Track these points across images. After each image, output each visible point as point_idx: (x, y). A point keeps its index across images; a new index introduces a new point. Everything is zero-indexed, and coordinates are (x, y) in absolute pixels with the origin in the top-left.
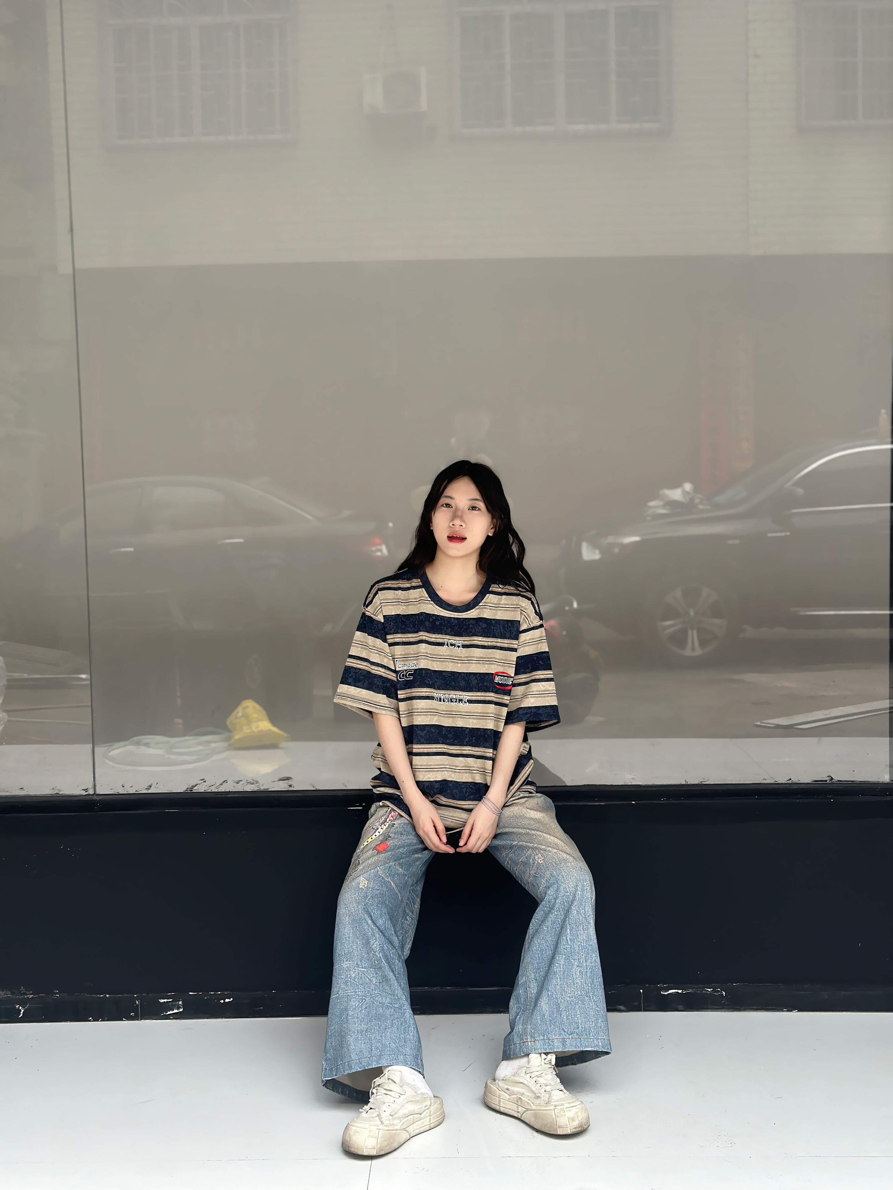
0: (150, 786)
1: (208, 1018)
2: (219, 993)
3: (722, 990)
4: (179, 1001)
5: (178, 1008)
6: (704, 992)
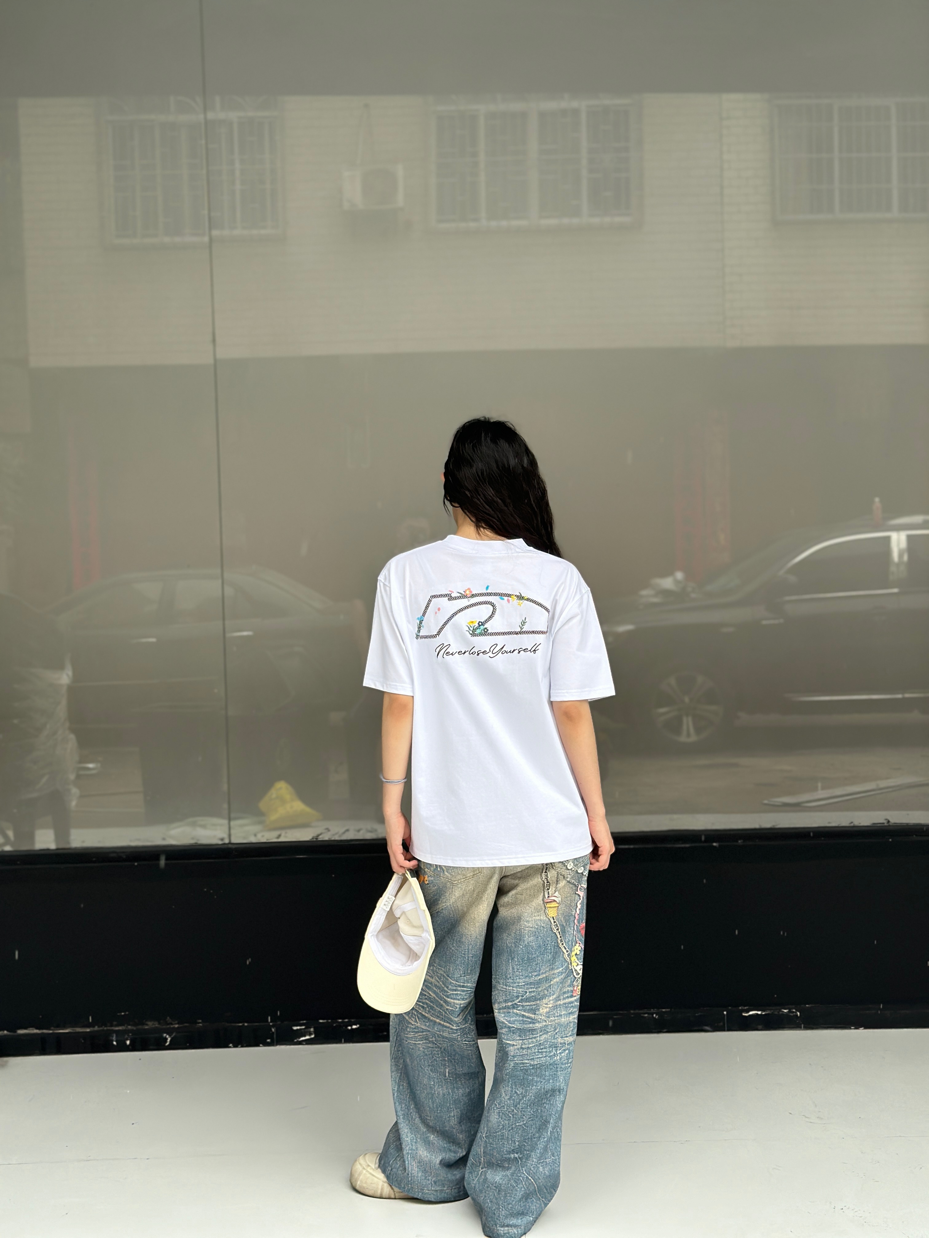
1: (337, 1043)
2: (344, 1020)
3: (797, 1010)
4: (310, 1028)
5: (310, 1035)
6: (781, 1013)
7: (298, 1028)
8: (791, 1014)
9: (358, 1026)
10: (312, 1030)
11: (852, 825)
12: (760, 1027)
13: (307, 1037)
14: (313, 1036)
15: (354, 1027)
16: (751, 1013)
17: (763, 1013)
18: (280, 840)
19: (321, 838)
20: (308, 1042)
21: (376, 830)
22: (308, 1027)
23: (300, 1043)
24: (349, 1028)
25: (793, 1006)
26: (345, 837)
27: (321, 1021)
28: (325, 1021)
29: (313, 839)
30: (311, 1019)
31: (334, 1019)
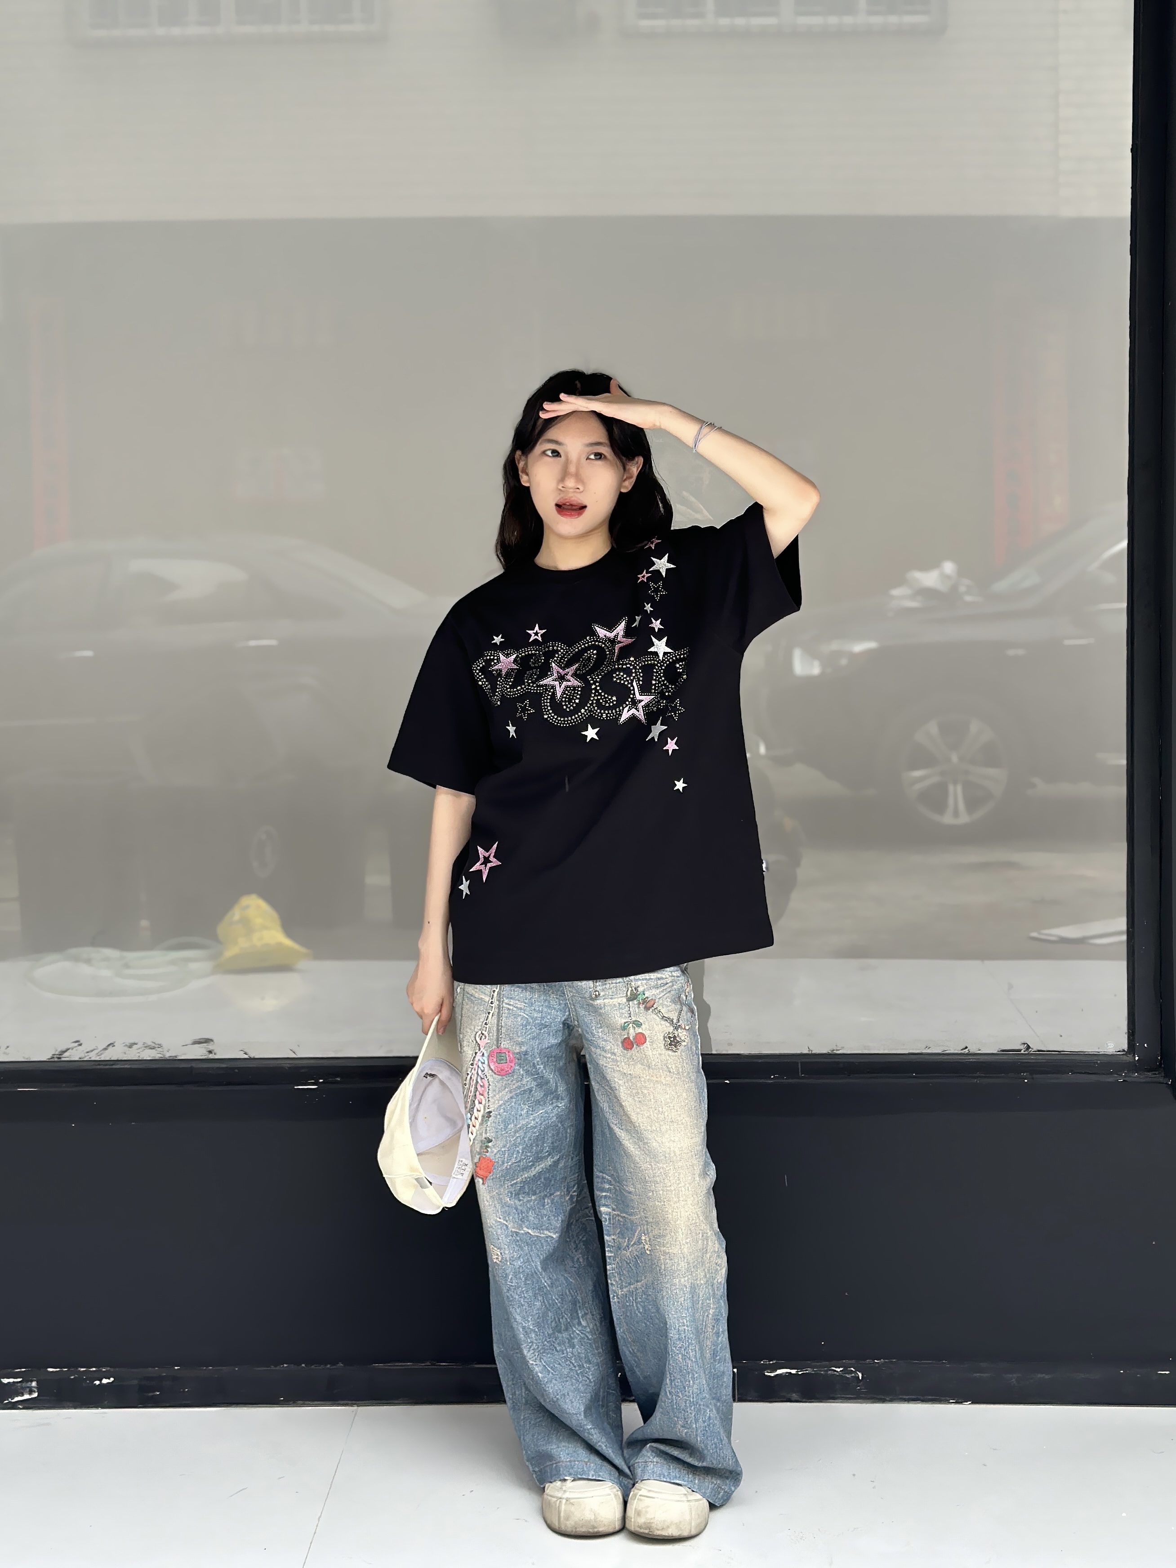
1: (75, 1408)
2: (94, 1369)
3: (857, 1369)
4: (32, 1381)
5: (31, 1392)
6: (830, 1372)
7: (11, 1380)
8: (848, 1376)
9: (112, 1379)
10: (34, 1384)
12: (795, 1396)
13: (26, 1397)
14: (35, 1395)
15: (104, 1381)
16: (779, 1372)
17: (800, 1373)
19: (66, 1057)
20: (28, 1405)
21: (160, 1046)
22: (27, 1379)
23: (13, 1406)
24: (97, 1382)
25: (853, 1361)
26: (107, 1056)
27: (50, 1370)
28: (58, 1370)
29: (53, 1058)
30: (33, 1367)
31: (73, 1365)
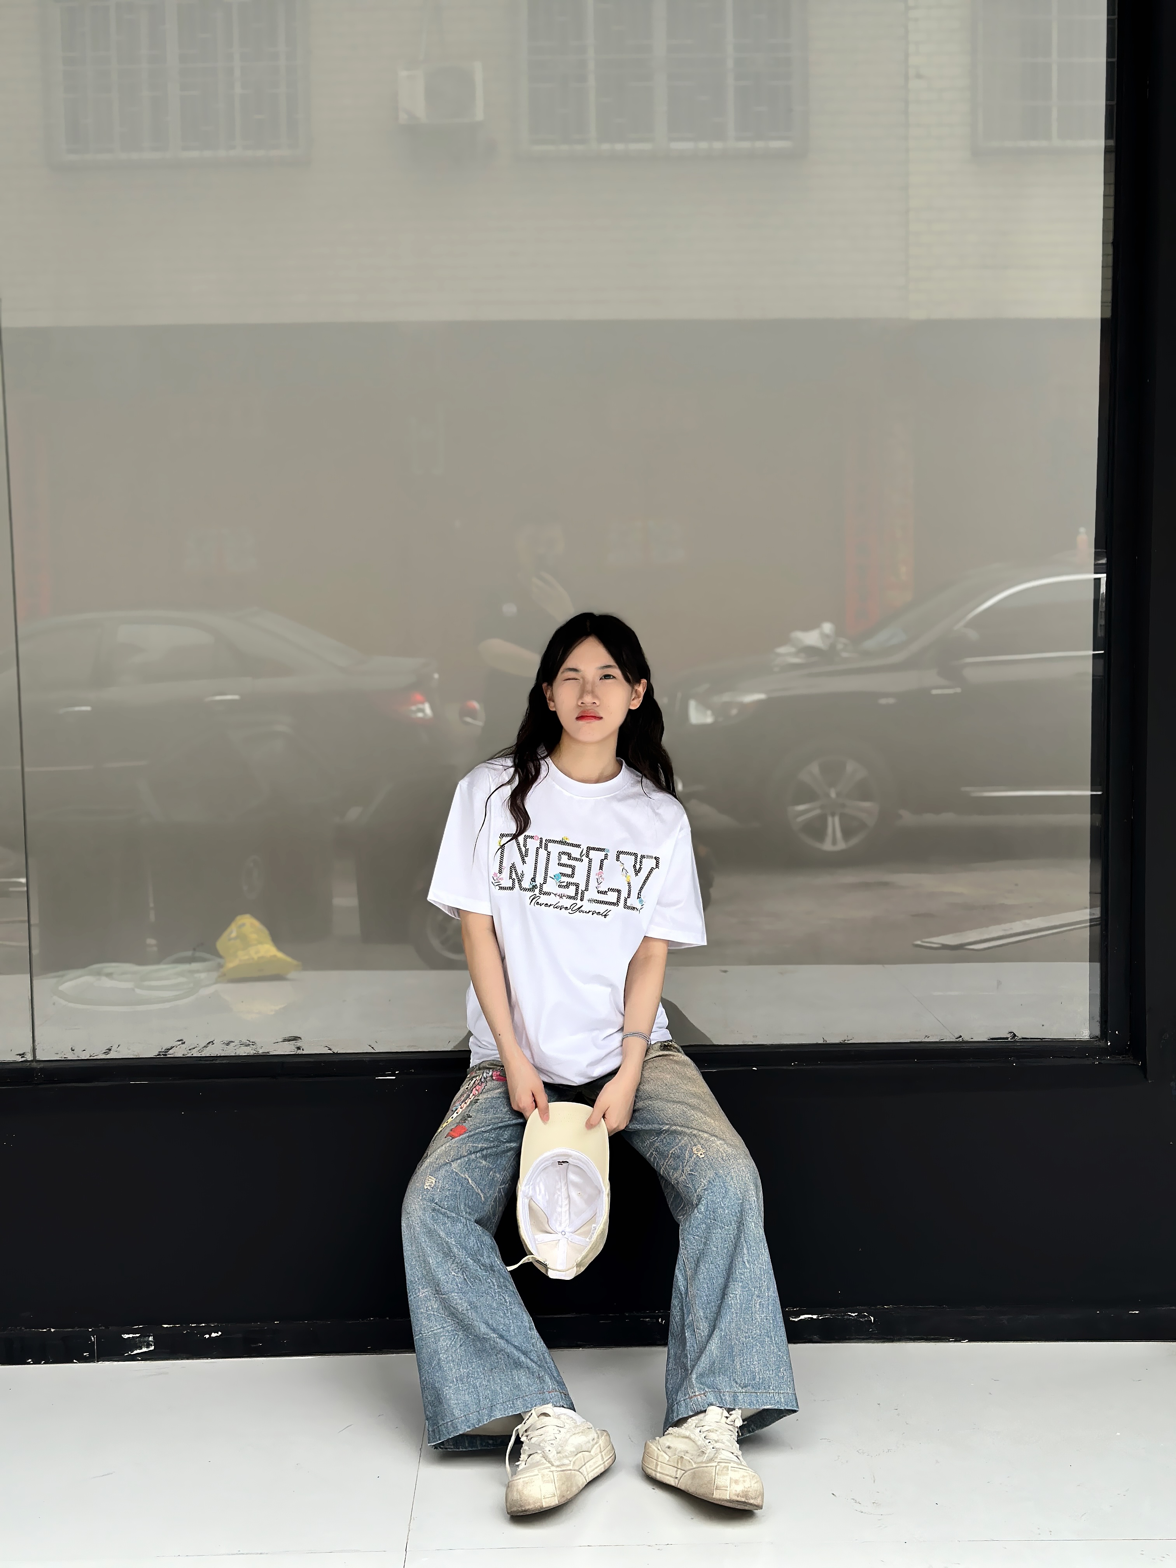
0: (110, 1050)
1: (188, 1359)
2: (203, 1325)
3: (870, 1314)
4: (149, 1336)
5: (148, 1346)
6: (846, 1317)
7: (131, 1336)
8: (862, 1320)
9: (220, 1333)
10: (151, 1338)
11: (960, 1039)
12: (816, 1338)
13: (144, 1350)
14: (152, 1348)
15: (214, 1335)
16: (802, 1317)
17: (820, 1318)
18: (108, 1057)
19: (171, 1054)
20: (145, 1357)
21: (254, 1043)
22: (145, 1335)
23: (133, 1358)
24: (207, 1336)
25: (867, 1307)
26: (206, 1053)
27: (165, 1326)
28: (171, 1326)
29: (159, 1054)
30: (150, 1324)
31: (185, 1322)
